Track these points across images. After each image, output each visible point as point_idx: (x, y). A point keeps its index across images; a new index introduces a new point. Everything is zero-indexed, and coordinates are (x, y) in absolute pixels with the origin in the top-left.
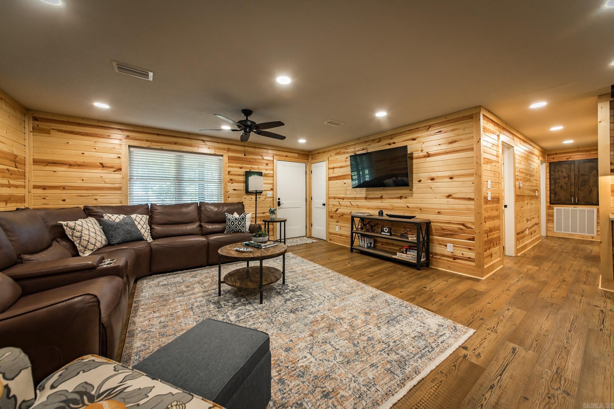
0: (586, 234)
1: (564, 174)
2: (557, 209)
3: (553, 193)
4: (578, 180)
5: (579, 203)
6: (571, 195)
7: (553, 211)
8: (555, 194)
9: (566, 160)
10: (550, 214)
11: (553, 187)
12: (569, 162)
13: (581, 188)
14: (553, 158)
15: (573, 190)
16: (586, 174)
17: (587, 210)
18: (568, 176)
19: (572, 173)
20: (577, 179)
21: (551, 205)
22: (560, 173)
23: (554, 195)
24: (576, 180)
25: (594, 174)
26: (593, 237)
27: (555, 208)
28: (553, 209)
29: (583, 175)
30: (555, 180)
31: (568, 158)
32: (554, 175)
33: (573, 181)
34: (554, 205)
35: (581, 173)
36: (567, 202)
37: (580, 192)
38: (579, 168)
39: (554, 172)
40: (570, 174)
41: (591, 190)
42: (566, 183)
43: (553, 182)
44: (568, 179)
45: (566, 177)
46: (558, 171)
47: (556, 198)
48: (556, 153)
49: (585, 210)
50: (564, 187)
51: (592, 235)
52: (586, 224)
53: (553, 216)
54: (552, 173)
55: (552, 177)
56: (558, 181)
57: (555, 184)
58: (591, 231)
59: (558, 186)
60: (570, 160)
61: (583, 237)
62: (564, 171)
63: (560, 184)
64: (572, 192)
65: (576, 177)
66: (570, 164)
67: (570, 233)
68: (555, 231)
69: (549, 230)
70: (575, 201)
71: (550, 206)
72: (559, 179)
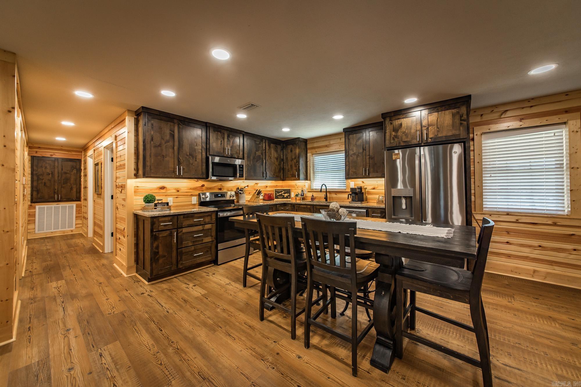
0: (67, 229)
1: (48, 171)
2: (39, 208)
3: (35, 190)
4: (61, 178)
5: (62, 200)
6: (54, 192)
7: (34, 210)
8: (38, 191)
9: (50, 156)
10: (31, 214)
11: (35, 184)
12: (53, 159)
13: (64, 186)
14: (36, 152)
15: (56, 188)
16: (68, 172)
17: (68, 206)
18: (52, 173)
19: (56, 170)
20: (60, 176)
21: (33, 204)
22: (43, 169)
23: (36, 193)
24: (59, 178)
25: (74, 173)
26: (72, 231)
27: (37, 207)
28: (35, 208)
29: (66, 173)
30: (38, 176)
31: (52, 154)
32: (37, 171)
33: (57, 179)
34: (36, 204)
35: (64, 170)
36: (51, 200)
37: (62, 189)
38: (62, 166)
39: (37, 168)
40: (54, 171)
41: (72, 187)
42: (50, 180)
43: (35, 178)
44: (52, 176)
45: (50, 174)
46: (42, 167)
47: (39, 196)
48: (39, 147)
49: (66, 206)
50: (48, 184)
51: (72, 229)
52: (67, 219)
53: (34, 216)
54: (35, 168)
55: (34, 173)
56: (41, 177)
57: (38, 180)
58: (70, 226)
59: (42, 183)
60: (54, 156)
61: (64, 232)
62: (48, 167)
63: (43, 181)
64: (55, 190)
65: (59, 174)
66: (54, 161)
67: (53, 231)
68: (37, 232)
69: (30, 233)
70: (58, 198)
71: (31, 205)
72: (42, 175)
